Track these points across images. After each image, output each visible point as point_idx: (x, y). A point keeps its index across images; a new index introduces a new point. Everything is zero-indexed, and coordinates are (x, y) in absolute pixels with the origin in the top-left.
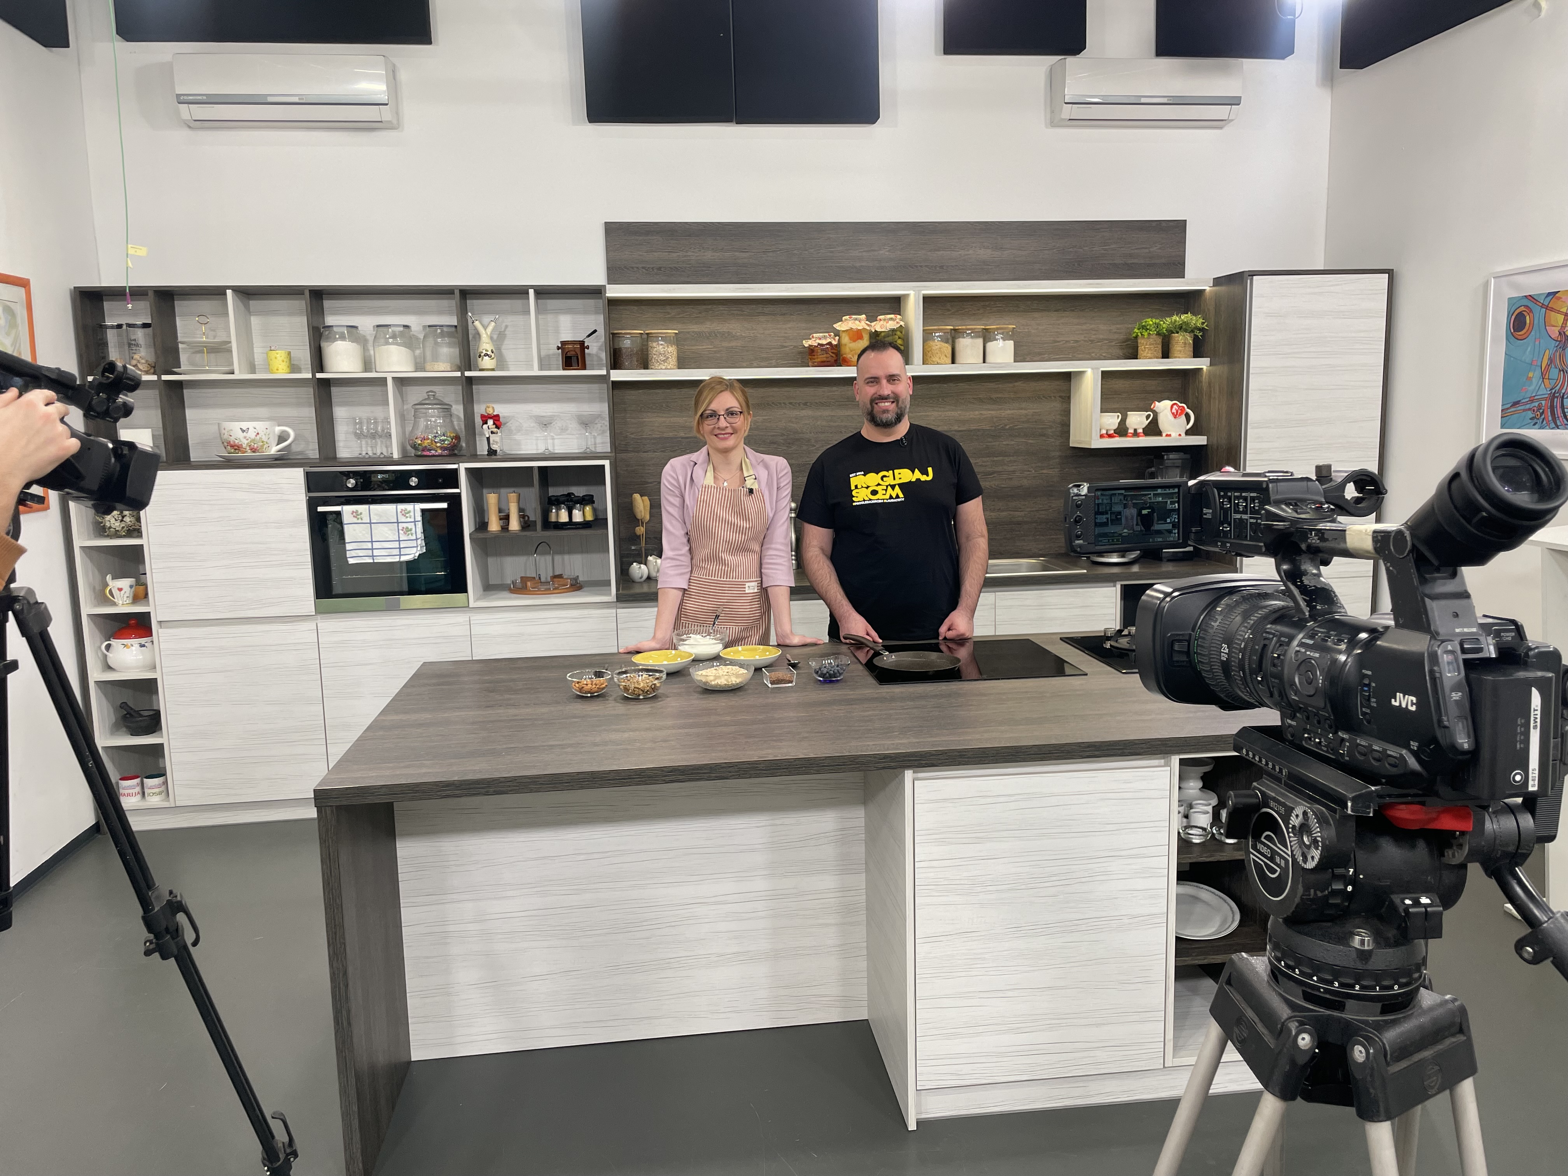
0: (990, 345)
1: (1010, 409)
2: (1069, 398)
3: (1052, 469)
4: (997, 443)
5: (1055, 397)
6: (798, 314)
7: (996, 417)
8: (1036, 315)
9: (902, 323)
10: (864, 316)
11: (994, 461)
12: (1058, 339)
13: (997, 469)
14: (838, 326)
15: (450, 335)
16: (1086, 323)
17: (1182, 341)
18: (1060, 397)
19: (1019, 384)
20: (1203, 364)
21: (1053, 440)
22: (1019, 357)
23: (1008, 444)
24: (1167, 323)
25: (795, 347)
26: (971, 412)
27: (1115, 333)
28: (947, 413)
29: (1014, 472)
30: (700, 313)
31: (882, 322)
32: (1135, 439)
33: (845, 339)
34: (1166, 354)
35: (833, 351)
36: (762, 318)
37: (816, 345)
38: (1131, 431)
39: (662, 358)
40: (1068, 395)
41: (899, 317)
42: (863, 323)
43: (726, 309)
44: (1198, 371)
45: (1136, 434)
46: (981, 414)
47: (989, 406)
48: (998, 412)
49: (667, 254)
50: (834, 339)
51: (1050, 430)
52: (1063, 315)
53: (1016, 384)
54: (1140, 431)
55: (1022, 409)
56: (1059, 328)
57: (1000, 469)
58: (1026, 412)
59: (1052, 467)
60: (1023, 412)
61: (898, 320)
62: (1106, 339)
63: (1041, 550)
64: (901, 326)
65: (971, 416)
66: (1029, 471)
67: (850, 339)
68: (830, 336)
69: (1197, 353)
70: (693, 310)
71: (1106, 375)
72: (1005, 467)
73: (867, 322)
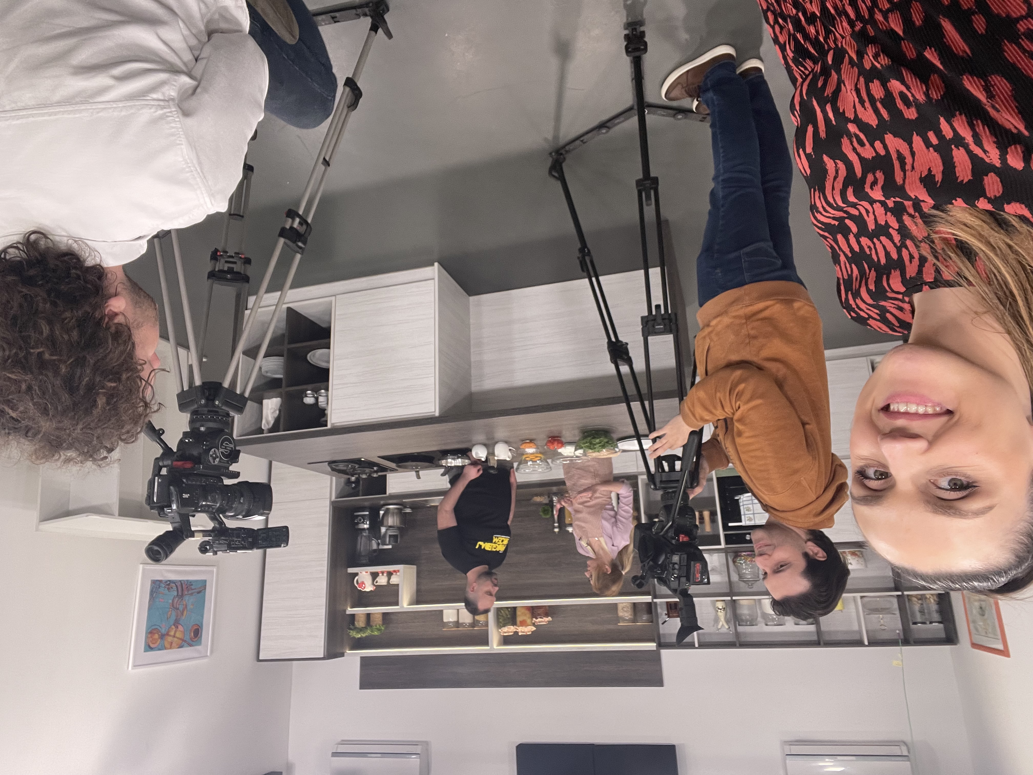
0: (456, 618)
2: (417, 591)
5: (424, 590)
6: (555, 634)
9: (500, 630)
10: (520, 634)
14: (534, 629)
15: (742, 620)
16: (409, 632)
17: (360, 623)
18: (421, 591)
20: (350, 611)
21: (424, 568)
22: (441, 612)
24: (368, 633)
27: (394, 627)
31: (511, 631)
33: (529, 621)
34: (368, 615)
35: (535, 615)
38: (385, 574)
39: (625, 609)
41: (502, 634)
42: (520, 630)
44: (352, 607)
45: (383, 573)
49: (628, 669)
50: (534, 621)
51: (426, 574)
54: (380, 574)
55: (440, 585)
56: (423, 629)
58: (438, 584)
59: (425, 554)
61: (503, 632)
62: (398, 623)
67: (526, 621)
68: (537, 623)
69: (353, 616)
71: (397, 604)
73: (518, 631)
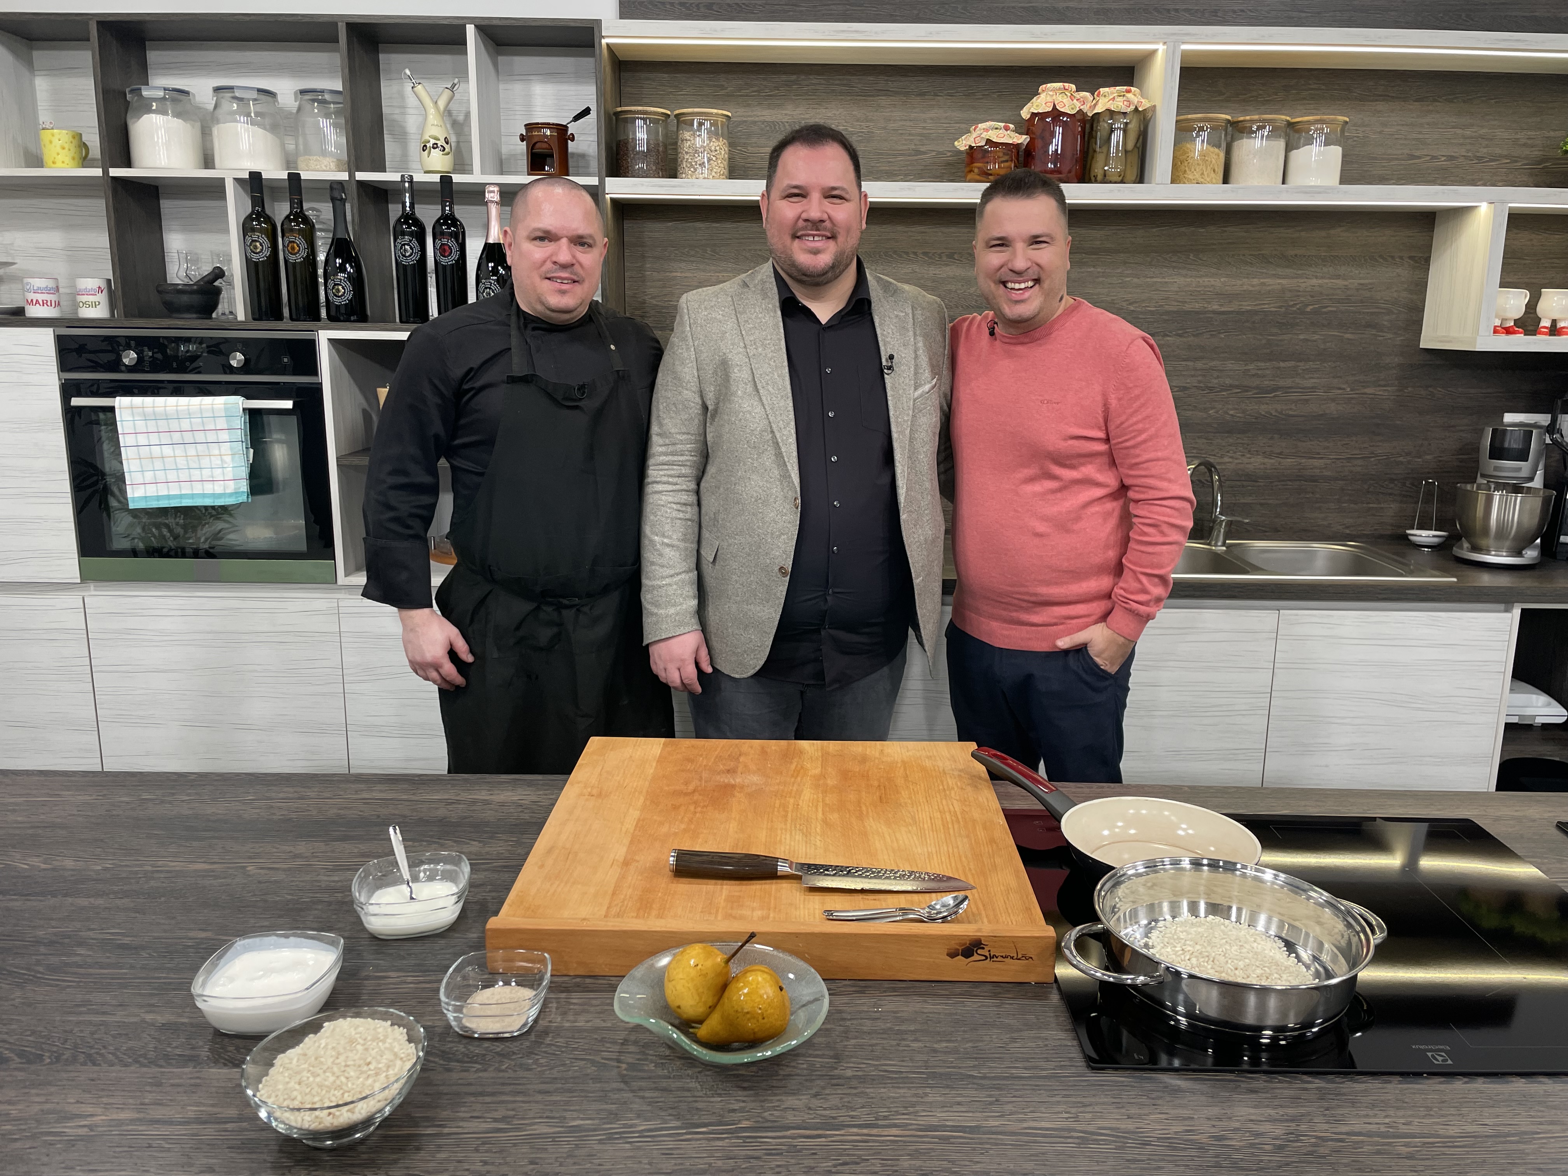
0: (1297, 155)
1: (1316, 277)
2: (1428, 260)
3: (1384, 386)
4: (1285, 337)
5: (1401, 258)
7: (1290, 291)
8: (1382, 106)
11: (1278, 368)
12: (1417, 153)
13: (1281, 383)
16: (1472, 125)
18: (1411, 258)
19: (1340, 233)
21: (1389, 336)
23: (1307, 340)
25: (939, 153)
26: (1245, 280)
27: (1525, 145)
28: (1200, 280)
29: (1313, 388)
30: (777, 88)
32: (1554, 338)
36: (884, 101)
37: (981, 144)
38: (1546, 323)
39: (701, 159)
40: (1427, 255)
43: (823, 82)
45: (1553, 329)
46: (1263, 284)
47: (1280, 271)
48: (1295, 280)
51: (1387, 318)
52: (1431, 108)
53: (1332, 232)
54: (1564, 323)
55: (1338, 277)
56: (1420, 133)
57: (1288, 382)
59: (1382, 383)
60: (1340, 282)
62: (1506, 157)
63: (1347, 527)
65: (1245, 287)
66: (1340, 389)
70: (765, 83)
71: (1517, 217)
72: (1298, 380)
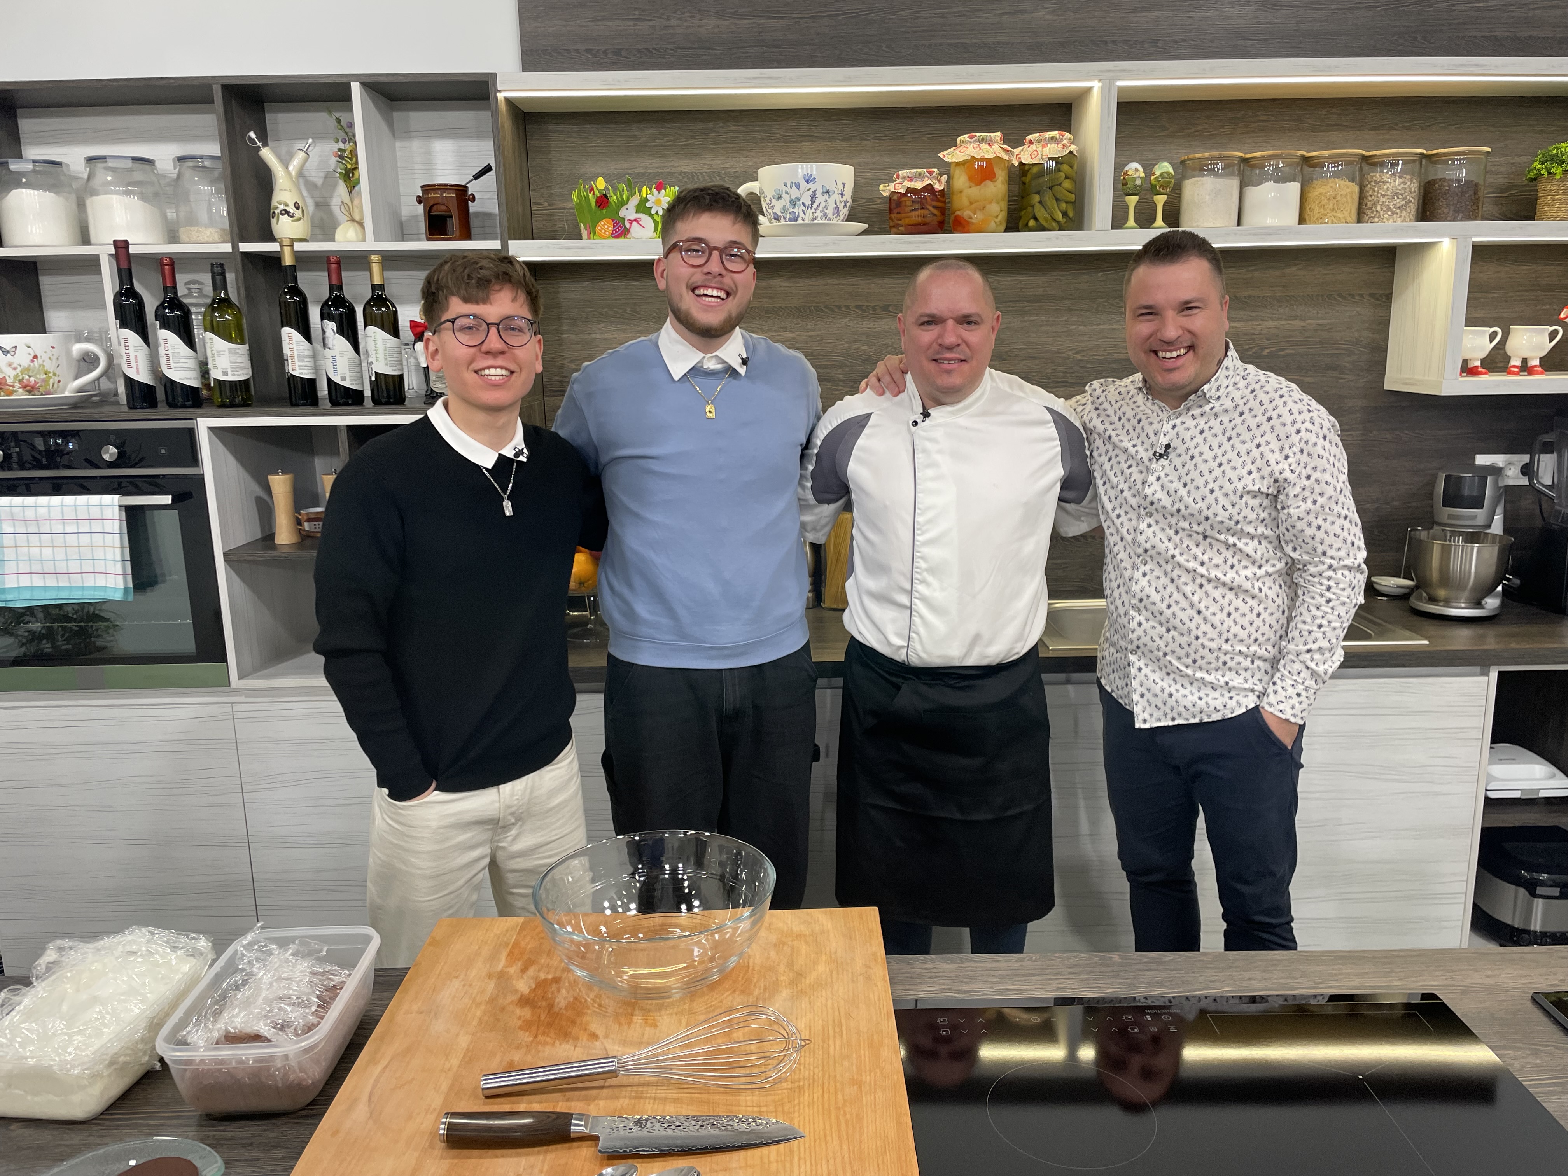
2: (1389, 297)
3: (1348, 430)
5: (1361, 295)
6: (876, 138)
7: (1245, 334)
9: (1073, 148)
10: (999, 134)
14: (949, 156)
18: (1372, 295)
19: (1294, 271)
21: (1352, 378)
30: (693, 137)
31: (1033, 147)
32: (1524, 378)
33: (961, 180)
35: (935, 203)
36: (807, 146)
37: (903, 191)
38: (1516, 362)
40: (1387, 292)
41: (1067, 135)
42: (996, 147)
43: (742, 129)
45: (1525, 368)
48: (1250, 323)
49: (631, 23)
50: (939, 181)
51: (1347, 359)
52: (1387, 136)
53: (1288, 271)
54: (1533, 363)
55: (1295, 318)
58: (1303, 324)
60: (1298, 324)
61: (1065, 142)
64: (1071, 152)
67: (971, 179)
68: (931, 173)
71: (1478, 252)
73: (1005, 146)
